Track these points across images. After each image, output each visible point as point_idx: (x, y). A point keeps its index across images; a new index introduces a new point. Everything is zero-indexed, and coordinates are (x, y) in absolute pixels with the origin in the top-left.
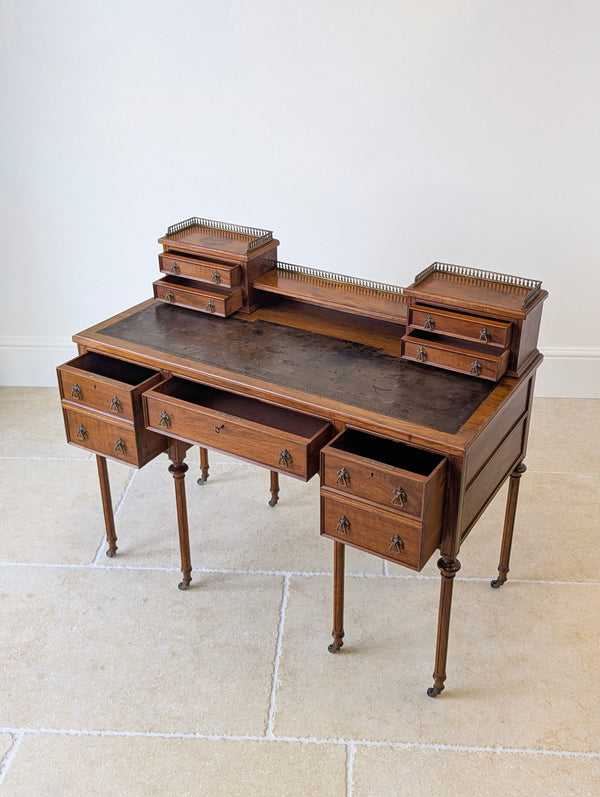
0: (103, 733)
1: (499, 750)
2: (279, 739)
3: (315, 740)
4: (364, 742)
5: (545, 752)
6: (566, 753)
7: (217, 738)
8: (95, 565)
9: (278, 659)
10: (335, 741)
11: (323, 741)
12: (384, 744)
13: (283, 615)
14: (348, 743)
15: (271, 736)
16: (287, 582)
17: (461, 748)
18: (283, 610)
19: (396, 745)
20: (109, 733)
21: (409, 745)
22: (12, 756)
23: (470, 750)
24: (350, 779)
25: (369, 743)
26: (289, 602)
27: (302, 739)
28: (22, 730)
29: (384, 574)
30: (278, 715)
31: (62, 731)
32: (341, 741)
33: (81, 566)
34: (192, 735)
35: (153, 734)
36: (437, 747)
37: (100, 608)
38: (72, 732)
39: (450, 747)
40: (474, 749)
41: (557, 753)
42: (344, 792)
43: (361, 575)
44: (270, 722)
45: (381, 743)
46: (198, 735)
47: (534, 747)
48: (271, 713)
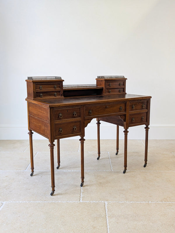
0: (30, 202)
1: (150, 202)
2: (84, 202)
3: (95, 202)
5: (164, 202)
6: (170, 202)
7: (65, 202)
8: (26, 170)
10: (101, 202)
11: (97, 202)
12: (116, 202)
14: (105, 202)
15: (81, 201)
17: (139, 202)
19: (119, 202)
20: (32, 202)
21: (123, 202)
23: (141, 202)
24: (106, 209)
25: (111, 202)
27: (91, 202)
28: (5, 202)
29: (111, 170)
30: (83, 197)
31: (17, 202)
32: (103, 202)
33: (22, 171)
34: (57, 202)
35: (45, 202)
36: (131, 202)
37: (28, 178)
38: (21, 202)
39: (135, 202)
40: (143, 202)
41: (167, 202)
42: (105, 211)
43: (105, 171)
44: (81, 199)
45: (115, 202)
46: (59, 202)
47: (160, 201)
48: (81, 197)
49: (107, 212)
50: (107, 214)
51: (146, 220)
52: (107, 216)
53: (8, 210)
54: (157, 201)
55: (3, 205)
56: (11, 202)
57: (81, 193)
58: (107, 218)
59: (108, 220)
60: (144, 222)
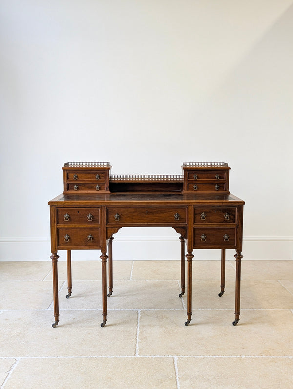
0: (58, 357)
1: (243, 357)
2: (142, 356)
3: (158, 356)
4: (181, 356)
7: (112, 357)
8: (49, 310)
9: (138, 334)
10: (168, 356)
11: (162, 356)
12: (191, 356)
13: (139, 321)
14: (174, 357)
15: (137, 355)
16: (139, 312)
18: (139, 320)
19: (196, 357)
20: (62, 357)
22: (15, 365)
23: (230, 357)
24: (176, 367)
25: (183, 356)
26: (141, 318)
27: (153, 356)
28: (19, 358)
30: (139, 350)
31: (39, 357)
32: (171, 356)
34: (101, 357)
35: (82, 357)
36: (215, 357)
38: (44, 357)
40: (233, 357)
42: (174, 370)
44: (137, 352)
45: (189, 356)
46: (103, 357)
47: (259, 355)
48: (137, 349)
49: (177, 372)
50: (177, 375)
51: (237, 383)
52: (177, 378)
53: (25, 369)
54: (254, 356)
55: (18, 362)
56: (30, 357)
57: (137, 344)
58: (178, 381)
59: (178, 383)
60: (233, 386)
